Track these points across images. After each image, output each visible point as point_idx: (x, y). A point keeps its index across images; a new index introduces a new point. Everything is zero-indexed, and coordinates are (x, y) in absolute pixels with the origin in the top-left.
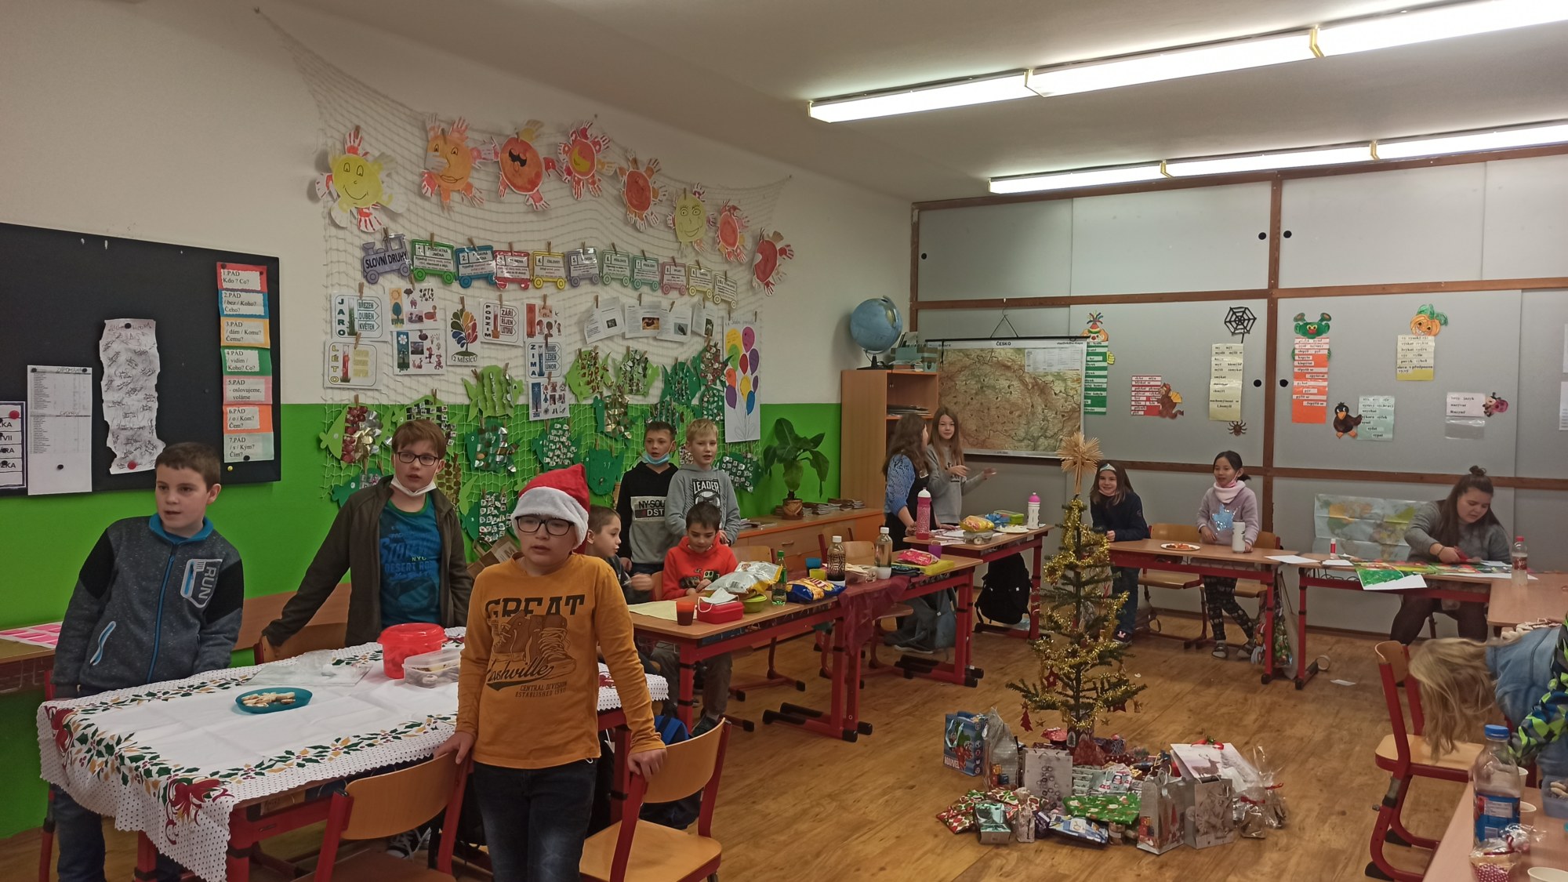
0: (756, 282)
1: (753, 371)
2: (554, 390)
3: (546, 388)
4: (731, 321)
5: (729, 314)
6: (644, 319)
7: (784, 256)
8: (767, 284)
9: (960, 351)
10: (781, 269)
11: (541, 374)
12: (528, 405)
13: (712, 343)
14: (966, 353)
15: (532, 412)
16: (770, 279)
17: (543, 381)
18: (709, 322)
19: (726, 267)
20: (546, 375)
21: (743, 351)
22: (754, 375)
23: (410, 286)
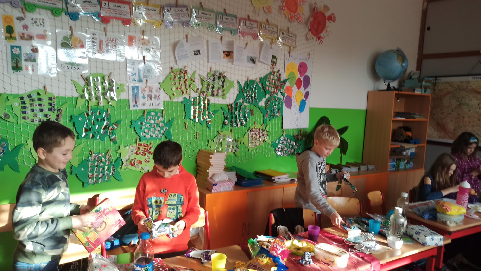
0: (310, 35)
1: (305, 88)
2: (151, 91)
3: (144, 90)
4: (291, 58)
5: (289, 53)
6: (224, 52)
7: (331, 21)
8: (319, 38)
9: (447, 83)
10: (328, 29)
11: (140, 81)
12: (129, 100)
13: (276, 70)
14: (450, 84)
15: (132, 103)
16: (322, 35)
17: (141, 85)
18: (274, 57)
19: (289, 25)
20: (144, 81)
21: (298, 76)
22: (306, 90)
23: (21, 15)
